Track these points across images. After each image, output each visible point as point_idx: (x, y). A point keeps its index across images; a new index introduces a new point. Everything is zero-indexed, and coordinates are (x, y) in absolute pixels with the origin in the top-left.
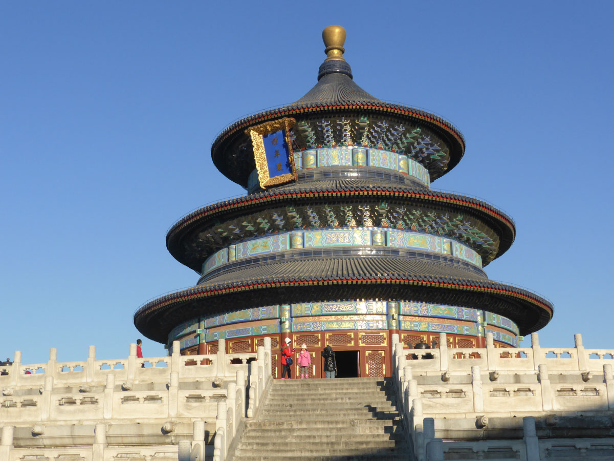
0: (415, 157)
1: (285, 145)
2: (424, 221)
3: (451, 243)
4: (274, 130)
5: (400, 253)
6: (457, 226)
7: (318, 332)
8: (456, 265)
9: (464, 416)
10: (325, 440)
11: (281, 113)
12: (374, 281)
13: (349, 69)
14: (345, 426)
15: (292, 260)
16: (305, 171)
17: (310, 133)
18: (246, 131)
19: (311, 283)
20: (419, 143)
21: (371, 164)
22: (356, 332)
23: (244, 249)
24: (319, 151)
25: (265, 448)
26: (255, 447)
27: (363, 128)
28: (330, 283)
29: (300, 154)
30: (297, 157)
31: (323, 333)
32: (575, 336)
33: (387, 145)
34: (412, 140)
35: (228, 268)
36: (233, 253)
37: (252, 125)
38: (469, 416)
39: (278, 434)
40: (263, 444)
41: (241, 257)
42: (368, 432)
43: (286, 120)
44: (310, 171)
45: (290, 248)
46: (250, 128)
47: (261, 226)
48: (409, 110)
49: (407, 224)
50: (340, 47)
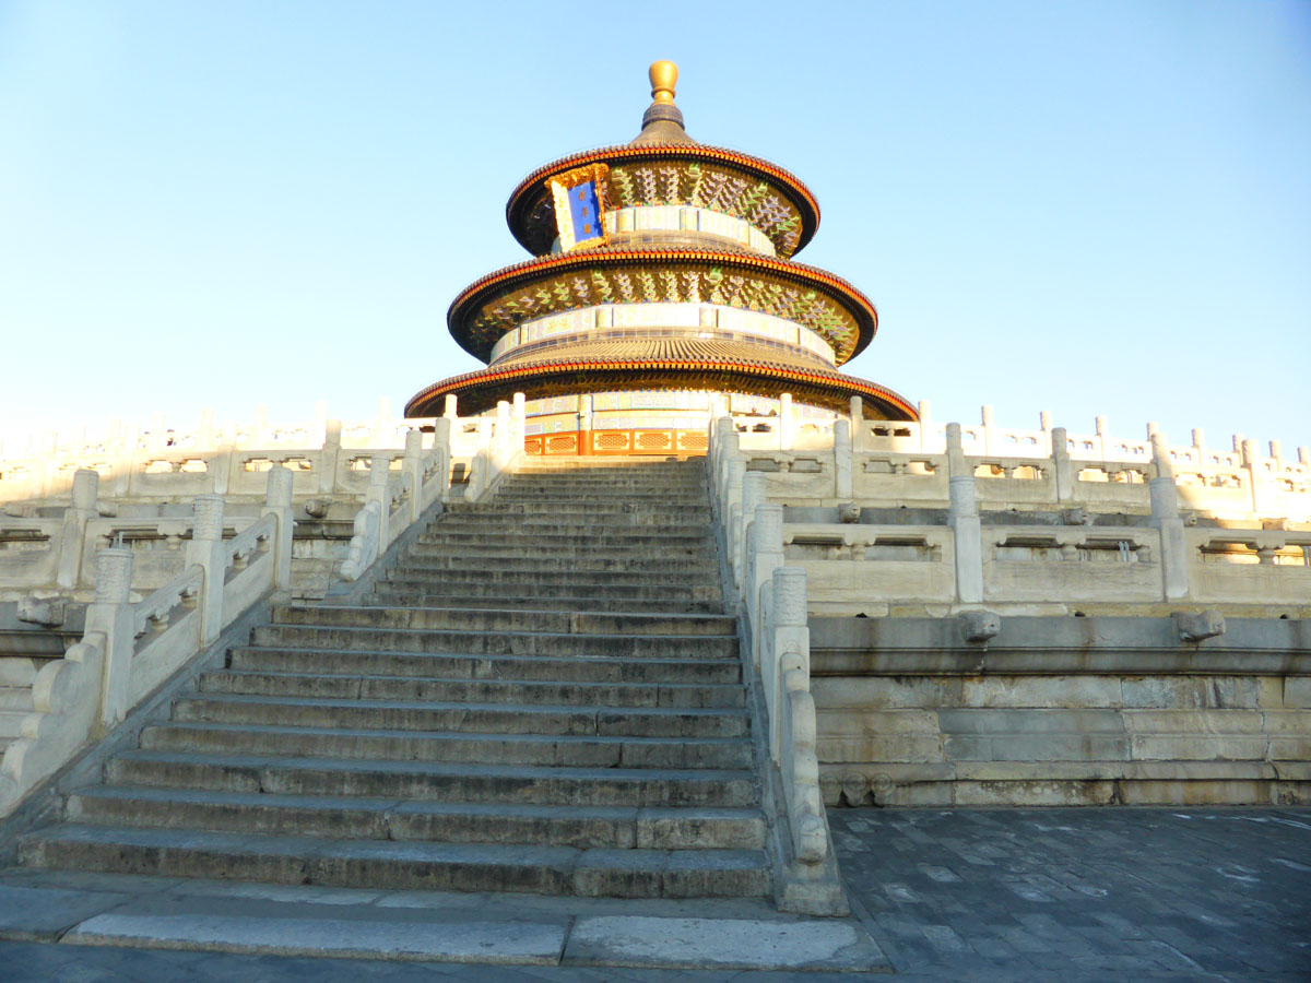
0: (759, 225)
1: (595, 200)
2: (766, 298)
3: (799, 330)
4: (582, 180)
5: (735, 338)
6: (807, 308)
7: (625, 430)
8: (803, 356)
9: (818, 503)
10: (572, 533)
11: (589, 157)
12: (698, 366)
13: (681, 117)
14: (613, 512)
15: (597, 341)
16: (619, 235)
17: (628, 187)
18: (546, 183)
19: (617, 366)
20: (763, 207)
21: (702, 229)
22: (674, 432)
23: (539, 328)
24: (638, 209)
25: (465, 543)
26: (448, 541)
27: (694, 181)
28: (642, 366)
29: (614, 213)
30: (609, 218)
31: (632, 431)
32: (982, 408)
33: (723, 206)
34: (755, 202)
35: (517, 352)
36: (525, 332)
37: (554, 174)
38: (826, 504)
39: (495, 522)
40: (461, 537)
41: (535, 338)
42: (650, 523)
43: (596, 166)
44: (626, 235)
45: (597, 324)
46: (551, 178)
47: (560, 298)
48: (752, 159)
49: (744, 302)
50: (670, 88)
